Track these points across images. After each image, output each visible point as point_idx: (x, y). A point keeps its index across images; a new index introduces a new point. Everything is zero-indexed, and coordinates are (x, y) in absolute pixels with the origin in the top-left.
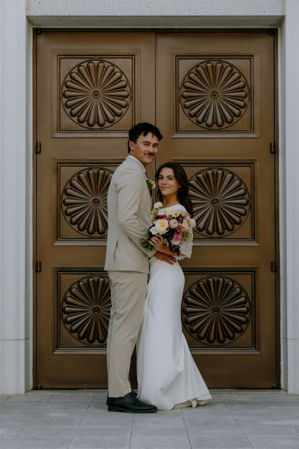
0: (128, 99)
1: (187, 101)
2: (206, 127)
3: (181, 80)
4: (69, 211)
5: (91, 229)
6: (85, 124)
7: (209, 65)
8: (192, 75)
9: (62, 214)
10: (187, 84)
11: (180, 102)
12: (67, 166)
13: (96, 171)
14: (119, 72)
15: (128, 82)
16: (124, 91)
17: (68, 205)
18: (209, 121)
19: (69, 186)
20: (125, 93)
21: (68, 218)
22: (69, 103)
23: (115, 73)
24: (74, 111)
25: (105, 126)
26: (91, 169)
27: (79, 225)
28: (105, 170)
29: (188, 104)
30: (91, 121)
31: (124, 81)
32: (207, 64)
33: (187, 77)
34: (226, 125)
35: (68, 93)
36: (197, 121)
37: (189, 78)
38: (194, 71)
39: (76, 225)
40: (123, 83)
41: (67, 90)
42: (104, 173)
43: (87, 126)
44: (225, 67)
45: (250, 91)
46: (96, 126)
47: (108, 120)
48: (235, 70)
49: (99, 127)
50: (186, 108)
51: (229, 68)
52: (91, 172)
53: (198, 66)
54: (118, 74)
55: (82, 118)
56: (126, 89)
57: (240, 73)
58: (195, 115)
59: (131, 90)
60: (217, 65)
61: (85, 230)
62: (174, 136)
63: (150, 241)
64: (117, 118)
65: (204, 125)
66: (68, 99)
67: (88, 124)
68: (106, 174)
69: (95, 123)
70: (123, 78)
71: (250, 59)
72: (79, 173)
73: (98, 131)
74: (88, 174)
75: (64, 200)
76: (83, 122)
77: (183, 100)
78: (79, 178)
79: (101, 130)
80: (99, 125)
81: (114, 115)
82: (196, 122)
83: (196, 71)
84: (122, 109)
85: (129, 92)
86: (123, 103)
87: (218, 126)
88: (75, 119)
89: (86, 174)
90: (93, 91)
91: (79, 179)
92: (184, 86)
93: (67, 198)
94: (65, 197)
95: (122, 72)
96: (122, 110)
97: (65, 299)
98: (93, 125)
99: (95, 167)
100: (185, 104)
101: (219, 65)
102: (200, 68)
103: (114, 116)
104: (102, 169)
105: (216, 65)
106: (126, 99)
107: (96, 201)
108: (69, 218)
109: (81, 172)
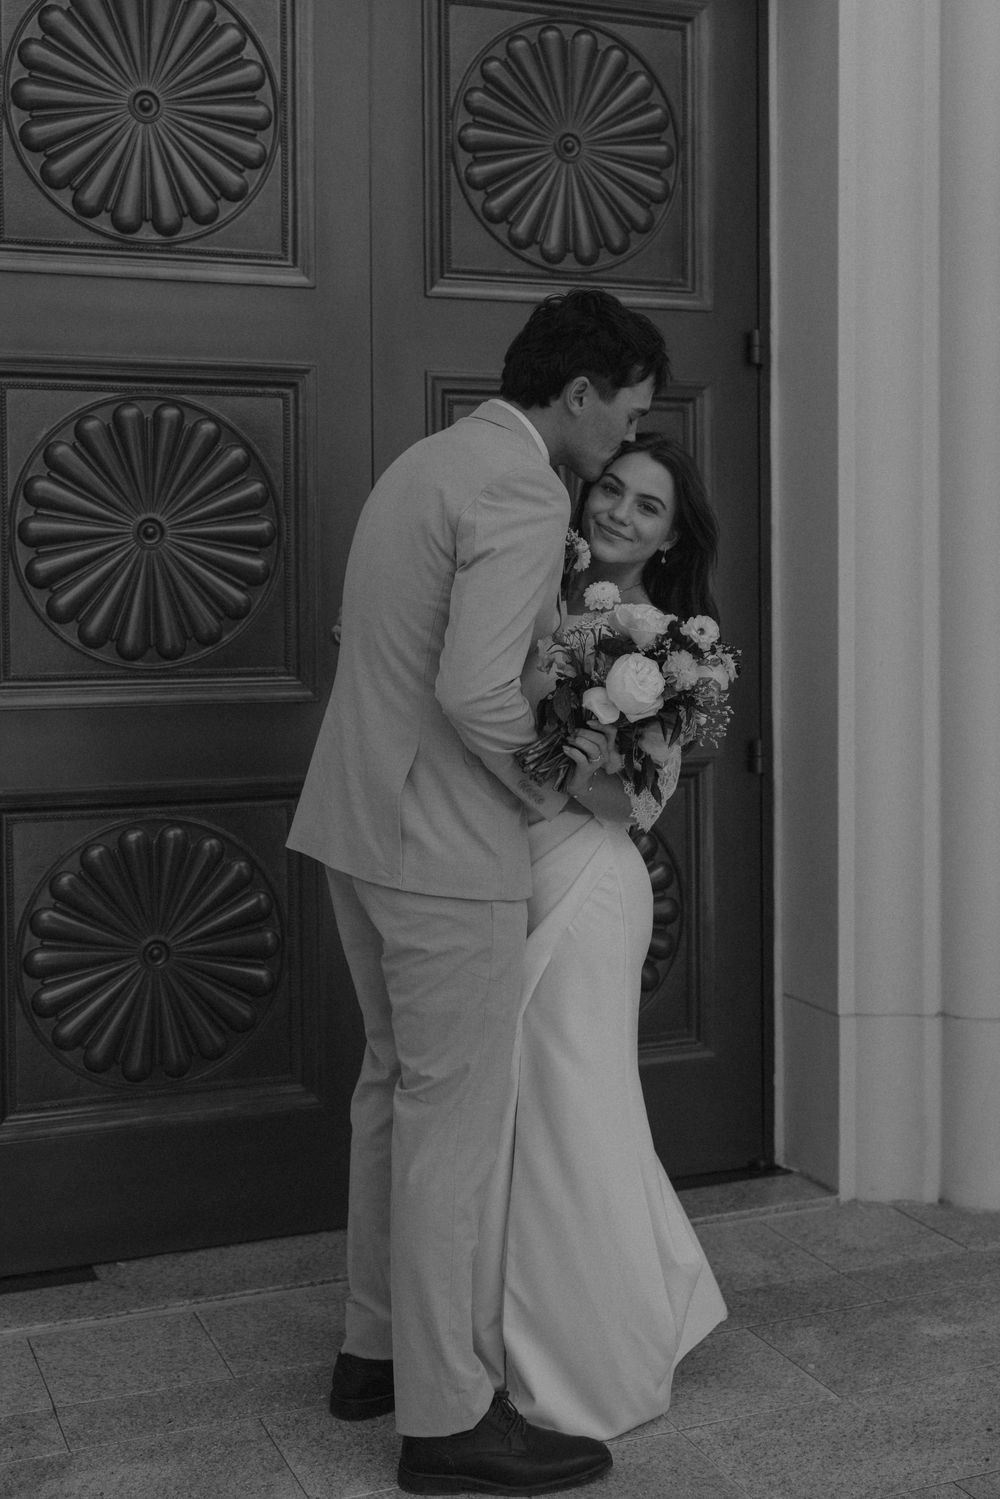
0: (266, 136)
1: (477, 161)
2: (539, 259)
3: (455, 82)
4: (43, 566)
5: (130, 638)
6: (103, 223)
7: (551, 35)
8: (494, 65)
9: (12, 581)
10: (478, 97)
11: (455, 164)
12: (31, 387)
13: (148, 409)
14: (233, 25)
15: (266, 67)
16: (253, 101)
17: (39, 542)
18: (553, 242)
19: (39, 466)
20: (257, 112)
21: (40, 598)
22: (37, 131)
23: (220, 31)
24: (60, 166)
25: (179, 236)
26: (128, 403)
27: (83, 624)
28: (186, 410)
29: (480, 171)
30: (128, 210)
31: (251, 62)
32: (543, 30)
33: (477, 73)
34: (605, 259)
35: (31, 90)
36: (510, 237)
37: (486, 76)
38: (499, 51)
39: (73, 625)
40: (251, 72)
41: (26, 76)
42: (181, 418)
43: (109, 229)
44: (602, 48)
45: (680, 142)
46: (147, 234)
47: (191, 210)
48: (634, 65)
49: (156, 237)
50: (476, 186)
51: (616, 54)
52: (129, 413)
53: (512, 36)
54: (232, 35)
55: (91, 195)
56: (258, 94)
57: (652, 76)
58: (506, 215)
59: (279, 101)
60: (577, 39)
61: (109, 642)
62: (437, 290)
63: (567, 750)
64: (227, 209)
65: (532, 253)
66: (34, 114)
67: (116, 223)
68: (188, 423)
69: (142, 218)
70: (249, 51)
71: (683, 30)
72: (84, 415)
73: (155, 251)
74: (117, 419)
75: (24, 523)
76: (92, 213)
77: (464, 157)
78: (81, 435)
79: (167, 248)
80: (159, 228)
81: (218, 193)
82: (506, 240)
83: (508, 50)
84: (247, 172)
85: (272, 109)
86: (251, 148)
87: (580, 260)
88: (64, 197)
89: (108, 420)
90: (133, 90)
91: (82, 439)
92: (467, 106)
93: (32, 514)
94: (23, 510)
95: (243, 27)
96: (244, 174)
97: (31, 919)
98: (133, 229)
99: (145, 394)
100: (469, 171)
101: (585, 38)
102: (519, 44)
103: (216, 199)
104: (174, 404)
105: (574, 37)
106: (261, 135)
107: (151, 530)
108: (46, 595)
109: (91, 414)
